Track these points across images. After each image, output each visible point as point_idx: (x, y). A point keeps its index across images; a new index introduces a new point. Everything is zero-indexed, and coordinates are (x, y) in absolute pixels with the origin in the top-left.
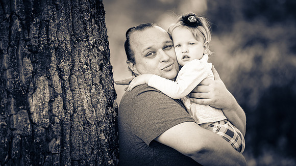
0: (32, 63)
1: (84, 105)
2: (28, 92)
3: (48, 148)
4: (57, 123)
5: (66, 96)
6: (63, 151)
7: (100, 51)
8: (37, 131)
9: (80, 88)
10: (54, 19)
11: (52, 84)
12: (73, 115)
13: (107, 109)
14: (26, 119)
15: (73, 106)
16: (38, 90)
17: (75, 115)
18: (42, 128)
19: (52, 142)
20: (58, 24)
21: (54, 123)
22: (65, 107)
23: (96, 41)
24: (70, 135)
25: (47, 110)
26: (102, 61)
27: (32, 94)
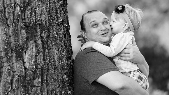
0: (26, 33)
1: (55, 58)
2: (23, 50)
3: (34, 84)
4: (39, 69)
5: (45, 53)
6: (42, 85)
7: (65, 26)
8: (28, 73)
9: (53, 48)
10: (39, 7)
11: (37, 46)
12: (48, 64)
13: (68, 61)
14: (22, 66)
15: (49, 59)
16: (29, 49)
17: (50, 64)
18: (31, 71)
19: (36, 80)
20: (41, 10)
21: (37, 68)
22: (44, 59)
23: (62, 20)
24: (47, 76)
25: (34, 61)
26: (65, 32)
27: (25, 51)
